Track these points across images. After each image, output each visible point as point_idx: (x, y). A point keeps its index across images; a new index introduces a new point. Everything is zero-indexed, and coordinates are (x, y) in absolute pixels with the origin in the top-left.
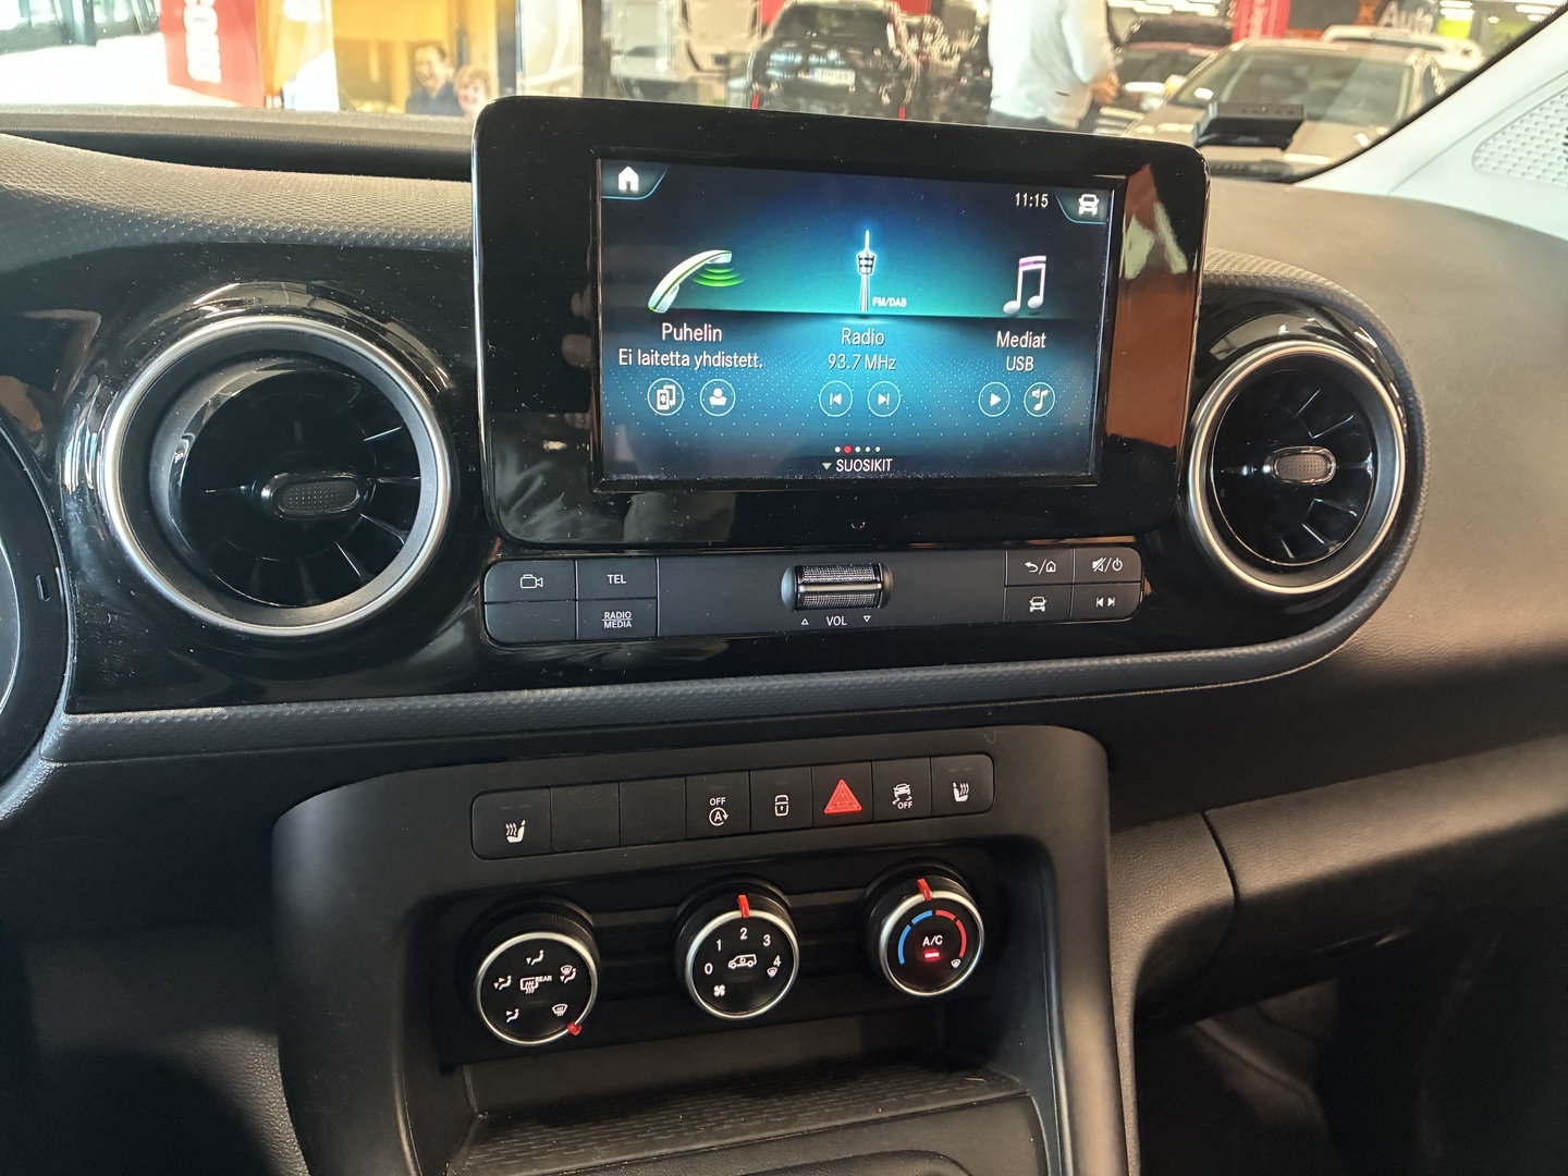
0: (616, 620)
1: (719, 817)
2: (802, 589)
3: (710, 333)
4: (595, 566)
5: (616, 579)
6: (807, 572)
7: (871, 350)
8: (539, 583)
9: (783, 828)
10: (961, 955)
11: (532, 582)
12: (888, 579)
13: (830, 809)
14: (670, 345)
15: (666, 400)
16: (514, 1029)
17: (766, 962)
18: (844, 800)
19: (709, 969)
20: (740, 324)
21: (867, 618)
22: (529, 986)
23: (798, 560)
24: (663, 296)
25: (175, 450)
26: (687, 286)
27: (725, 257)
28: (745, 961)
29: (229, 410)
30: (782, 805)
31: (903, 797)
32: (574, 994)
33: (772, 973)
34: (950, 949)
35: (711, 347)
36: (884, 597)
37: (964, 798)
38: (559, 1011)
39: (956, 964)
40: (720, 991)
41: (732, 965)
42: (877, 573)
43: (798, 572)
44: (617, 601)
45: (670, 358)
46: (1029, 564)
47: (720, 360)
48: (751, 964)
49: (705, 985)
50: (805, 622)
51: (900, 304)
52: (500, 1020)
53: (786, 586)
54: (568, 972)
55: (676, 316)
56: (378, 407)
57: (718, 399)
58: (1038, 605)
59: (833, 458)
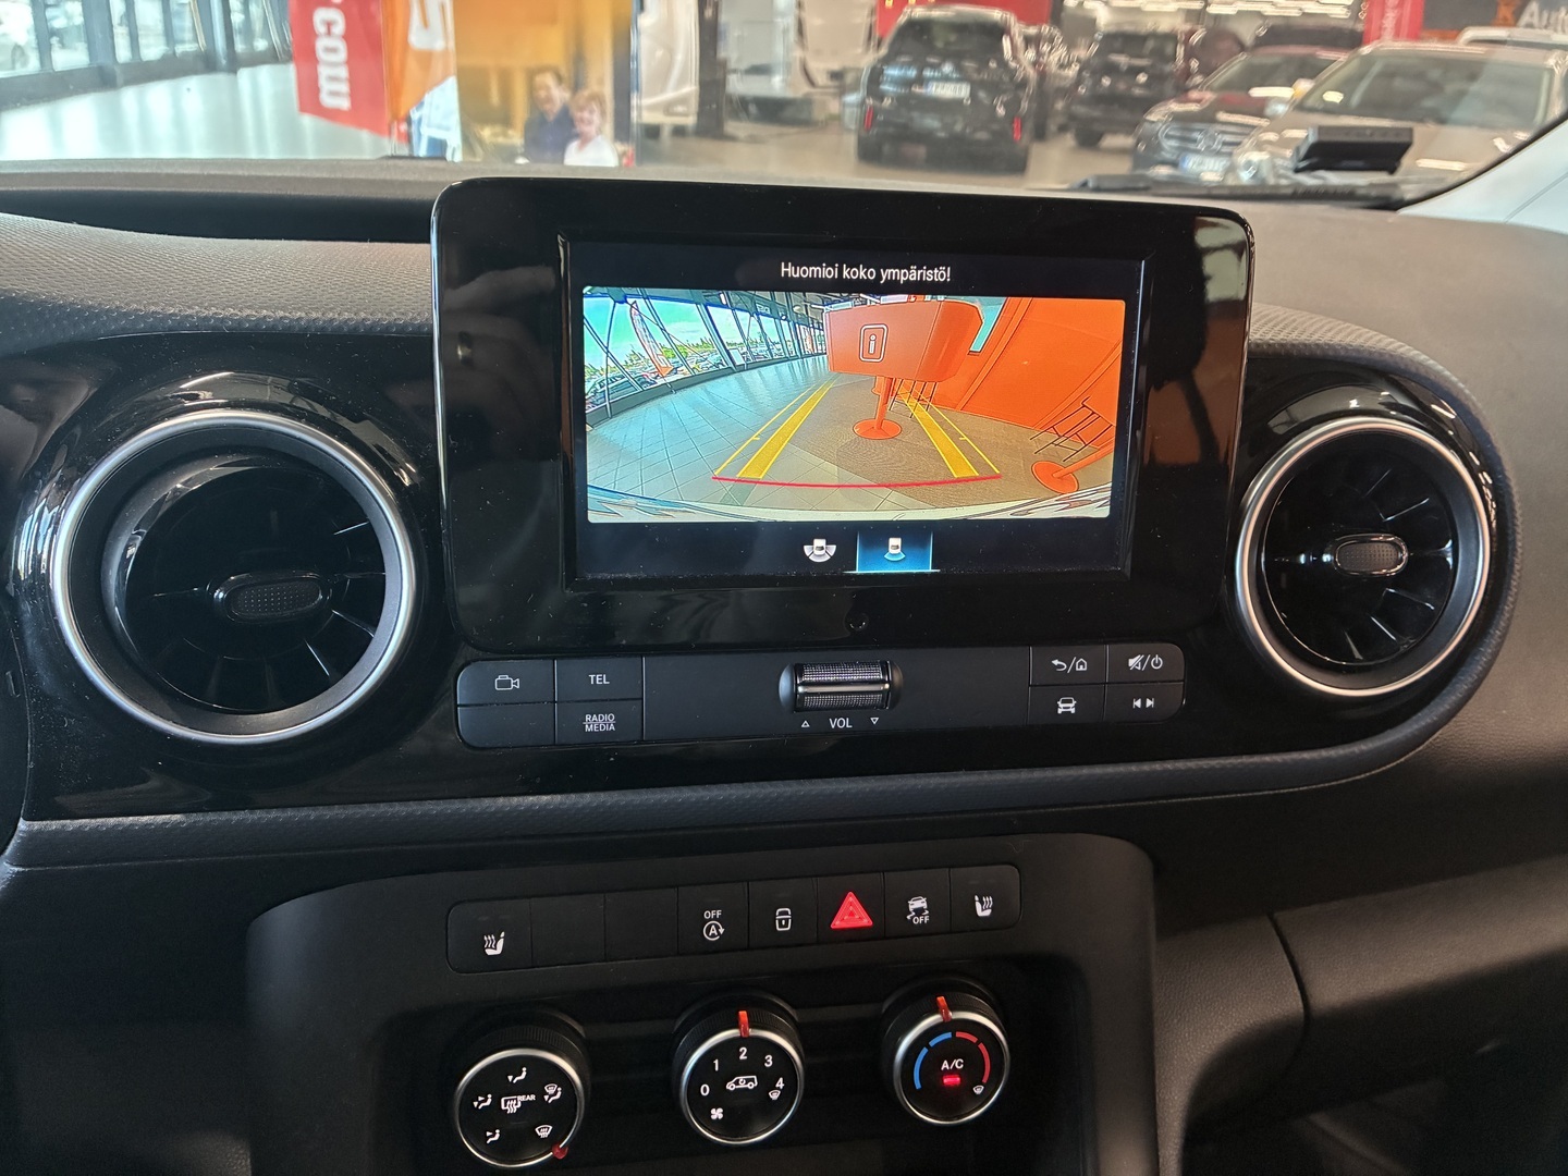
0: (597, 723)
1: (714, 931)
2: (801, 689)
4: (576, 665)
5: (598, 679)
6: (807, 671)
8: (515, 684)
9: (783, 942)
10: (985, 1081)
11: (508, 684)
12: (897, 677)
13: (837, 923)
16: (492, 1150)
17: (767, 1083)
18: (852, 915)
19: (705, 1090)
21: (875, 720)
22: (511, 1105)
23: (799, 657)
25: (126, 547)
28: (744, 1083)
29: (187, 502)
30: (783, 919)
31: (919, 912)
32: (559, 1115)
33: (774, 1096)
34: (972, 1074)
36: (893, 697)
37: (988, 913)
38: (544, 1132)
39: (978, 1090)
40: (717, 1114)
41: (731, 1086)
42: (885, 672)
43: (798, 671)
44: (599, 703)
46: (1056, 662)
48: (751, 1086)
49: (702, 1107)
50: (806, 725)
52: (478, 1142)
53: (784, 683)
54: (553, 1092)
56: (344, 500)
58: (1067, 707)
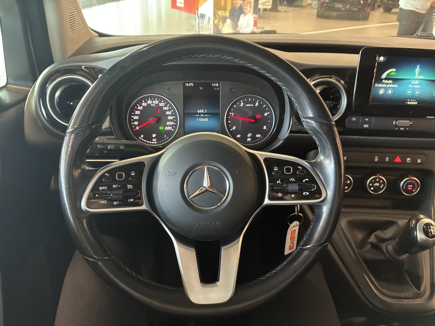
0: (366, 126)
1: (376, 160)
2: (397, 123)
3: (390, 82)
4: (365, 117)
5: (367, 119)
6: (398, 120)
7: (416, 84)
8: (355, 119)
9: (387, 163)
10: (415, 189)
11: (354, 119)
13: (395, 161)
14: (384, 83)
15: (381, 92)
17: (380, 185)
18: (398, 160)
19: (371, 185)
20: (395, 80)
21: (408, 129)
23: (397, 118)
24: (384, 76)
26: (388, 75)
27: (394, 70)
30: (387, 159)
31: (409, 160)
32: (349, 185)
33: (381, 187)
34: (413, 188)
35: (390, 84)
36: (411, 125)
37: (420, 162)
38: (346, 188)
39: (414, 191)
40: (372, 189)
41: (375, 185)
42: (411, 121)
43: (397, 120)
44: (366, 123)
45: (384, 85)
47: (391, 86)
48: (378, 185)
49: (370, 187)
50: (397, 129)
51: (422, 77)
53: (394, 123)
54: (348, 182)
55: (385, 79)
57: (390, 92)
59: (407, 101)
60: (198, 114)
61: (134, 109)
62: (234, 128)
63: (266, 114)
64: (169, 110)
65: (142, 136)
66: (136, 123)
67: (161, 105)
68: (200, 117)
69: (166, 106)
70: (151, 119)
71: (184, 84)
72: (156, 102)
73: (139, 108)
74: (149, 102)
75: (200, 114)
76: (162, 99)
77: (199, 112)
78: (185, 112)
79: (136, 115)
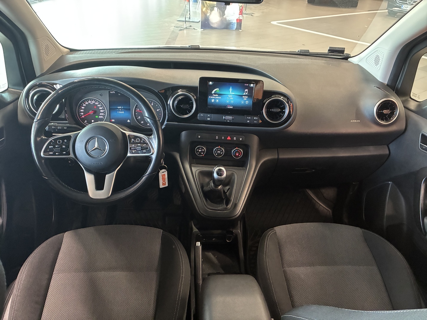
0: (209, 119)
1: (217, 138)
2: (225, 118)
3: (217, 95)
4: (207, 114)
5: (209, 115)
7: (231, 97)
8: (202, 115)
9: (223, 140)
12: (233, 118)
14: (213, 96)
15: (213, 101)
16: (198, 154)
18: (229, 138)
19: (216, 152)
20: (220, 95)
21: (231, 121)
22: (200, 151)
24: (213, 92)
25: (176, 102)
26: (215, 91)
27: (218, 89)
28: (219, 152)
29: (180, 100)
30: (223, 138)
31: (235, 139)
32: (204, 152)
33: (221, 153)
34: (239, 154)
35: (217, 97)
36: (233, 119)
37: (241, 140)
38: (202, 153)
39: (240, 156)
40: (216, 154)
43: (225, 116)
44: (209, 117)
45: (214, 97)
46: (248, 118)
47: (218, 98)
50: (225, 121)
51: (234, 93)
52: (197, 153)
54: (203, 150)
55: (214, 94)
56: (191, 100)
57: (217, 101)
58: (248, 121)
59: (227, 106)
60: (118, 109)
61: (81, 105)
62: (139, 117)
63: (158, 110)
64: (101, 107)
65: (86, 121)
66: (82, 114)
67: (96, 103)
68: (119, 111)
69: (99, 104)
70: (90, 111)
71: (109, 92)
72: (94, 102)
73: (84, 105)
74: (89, 102)
75: (119, 109)
76: (97, 100)
77: (118, 108)
78: (110, 108)
79: (82, 109)
